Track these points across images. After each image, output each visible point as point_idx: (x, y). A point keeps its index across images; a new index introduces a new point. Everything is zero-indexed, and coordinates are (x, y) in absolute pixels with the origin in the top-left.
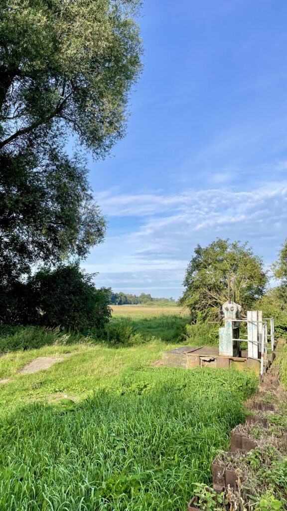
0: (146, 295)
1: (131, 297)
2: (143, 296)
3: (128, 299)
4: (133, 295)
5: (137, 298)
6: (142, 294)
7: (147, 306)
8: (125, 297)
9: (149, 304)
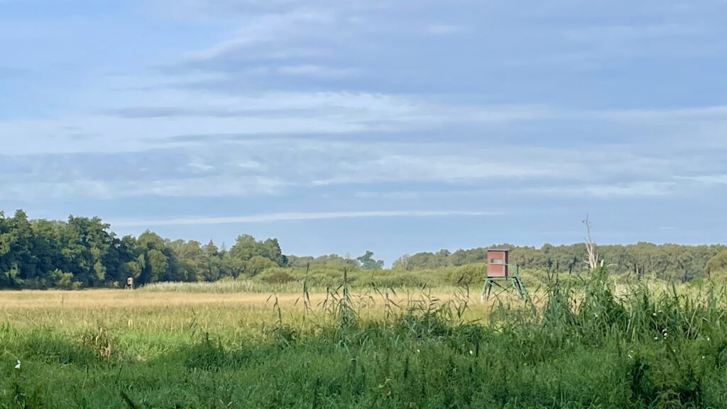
0: (260, 245)
1: (193, 250)
2: (247, 248)
3: (180, 259)
4: (203, 243)
5: (221, 255)
6: (240, 239)
7: (260, 286)
8: (167, 252)
9: (271, 280)
